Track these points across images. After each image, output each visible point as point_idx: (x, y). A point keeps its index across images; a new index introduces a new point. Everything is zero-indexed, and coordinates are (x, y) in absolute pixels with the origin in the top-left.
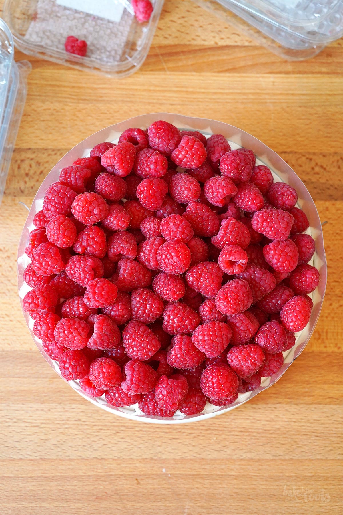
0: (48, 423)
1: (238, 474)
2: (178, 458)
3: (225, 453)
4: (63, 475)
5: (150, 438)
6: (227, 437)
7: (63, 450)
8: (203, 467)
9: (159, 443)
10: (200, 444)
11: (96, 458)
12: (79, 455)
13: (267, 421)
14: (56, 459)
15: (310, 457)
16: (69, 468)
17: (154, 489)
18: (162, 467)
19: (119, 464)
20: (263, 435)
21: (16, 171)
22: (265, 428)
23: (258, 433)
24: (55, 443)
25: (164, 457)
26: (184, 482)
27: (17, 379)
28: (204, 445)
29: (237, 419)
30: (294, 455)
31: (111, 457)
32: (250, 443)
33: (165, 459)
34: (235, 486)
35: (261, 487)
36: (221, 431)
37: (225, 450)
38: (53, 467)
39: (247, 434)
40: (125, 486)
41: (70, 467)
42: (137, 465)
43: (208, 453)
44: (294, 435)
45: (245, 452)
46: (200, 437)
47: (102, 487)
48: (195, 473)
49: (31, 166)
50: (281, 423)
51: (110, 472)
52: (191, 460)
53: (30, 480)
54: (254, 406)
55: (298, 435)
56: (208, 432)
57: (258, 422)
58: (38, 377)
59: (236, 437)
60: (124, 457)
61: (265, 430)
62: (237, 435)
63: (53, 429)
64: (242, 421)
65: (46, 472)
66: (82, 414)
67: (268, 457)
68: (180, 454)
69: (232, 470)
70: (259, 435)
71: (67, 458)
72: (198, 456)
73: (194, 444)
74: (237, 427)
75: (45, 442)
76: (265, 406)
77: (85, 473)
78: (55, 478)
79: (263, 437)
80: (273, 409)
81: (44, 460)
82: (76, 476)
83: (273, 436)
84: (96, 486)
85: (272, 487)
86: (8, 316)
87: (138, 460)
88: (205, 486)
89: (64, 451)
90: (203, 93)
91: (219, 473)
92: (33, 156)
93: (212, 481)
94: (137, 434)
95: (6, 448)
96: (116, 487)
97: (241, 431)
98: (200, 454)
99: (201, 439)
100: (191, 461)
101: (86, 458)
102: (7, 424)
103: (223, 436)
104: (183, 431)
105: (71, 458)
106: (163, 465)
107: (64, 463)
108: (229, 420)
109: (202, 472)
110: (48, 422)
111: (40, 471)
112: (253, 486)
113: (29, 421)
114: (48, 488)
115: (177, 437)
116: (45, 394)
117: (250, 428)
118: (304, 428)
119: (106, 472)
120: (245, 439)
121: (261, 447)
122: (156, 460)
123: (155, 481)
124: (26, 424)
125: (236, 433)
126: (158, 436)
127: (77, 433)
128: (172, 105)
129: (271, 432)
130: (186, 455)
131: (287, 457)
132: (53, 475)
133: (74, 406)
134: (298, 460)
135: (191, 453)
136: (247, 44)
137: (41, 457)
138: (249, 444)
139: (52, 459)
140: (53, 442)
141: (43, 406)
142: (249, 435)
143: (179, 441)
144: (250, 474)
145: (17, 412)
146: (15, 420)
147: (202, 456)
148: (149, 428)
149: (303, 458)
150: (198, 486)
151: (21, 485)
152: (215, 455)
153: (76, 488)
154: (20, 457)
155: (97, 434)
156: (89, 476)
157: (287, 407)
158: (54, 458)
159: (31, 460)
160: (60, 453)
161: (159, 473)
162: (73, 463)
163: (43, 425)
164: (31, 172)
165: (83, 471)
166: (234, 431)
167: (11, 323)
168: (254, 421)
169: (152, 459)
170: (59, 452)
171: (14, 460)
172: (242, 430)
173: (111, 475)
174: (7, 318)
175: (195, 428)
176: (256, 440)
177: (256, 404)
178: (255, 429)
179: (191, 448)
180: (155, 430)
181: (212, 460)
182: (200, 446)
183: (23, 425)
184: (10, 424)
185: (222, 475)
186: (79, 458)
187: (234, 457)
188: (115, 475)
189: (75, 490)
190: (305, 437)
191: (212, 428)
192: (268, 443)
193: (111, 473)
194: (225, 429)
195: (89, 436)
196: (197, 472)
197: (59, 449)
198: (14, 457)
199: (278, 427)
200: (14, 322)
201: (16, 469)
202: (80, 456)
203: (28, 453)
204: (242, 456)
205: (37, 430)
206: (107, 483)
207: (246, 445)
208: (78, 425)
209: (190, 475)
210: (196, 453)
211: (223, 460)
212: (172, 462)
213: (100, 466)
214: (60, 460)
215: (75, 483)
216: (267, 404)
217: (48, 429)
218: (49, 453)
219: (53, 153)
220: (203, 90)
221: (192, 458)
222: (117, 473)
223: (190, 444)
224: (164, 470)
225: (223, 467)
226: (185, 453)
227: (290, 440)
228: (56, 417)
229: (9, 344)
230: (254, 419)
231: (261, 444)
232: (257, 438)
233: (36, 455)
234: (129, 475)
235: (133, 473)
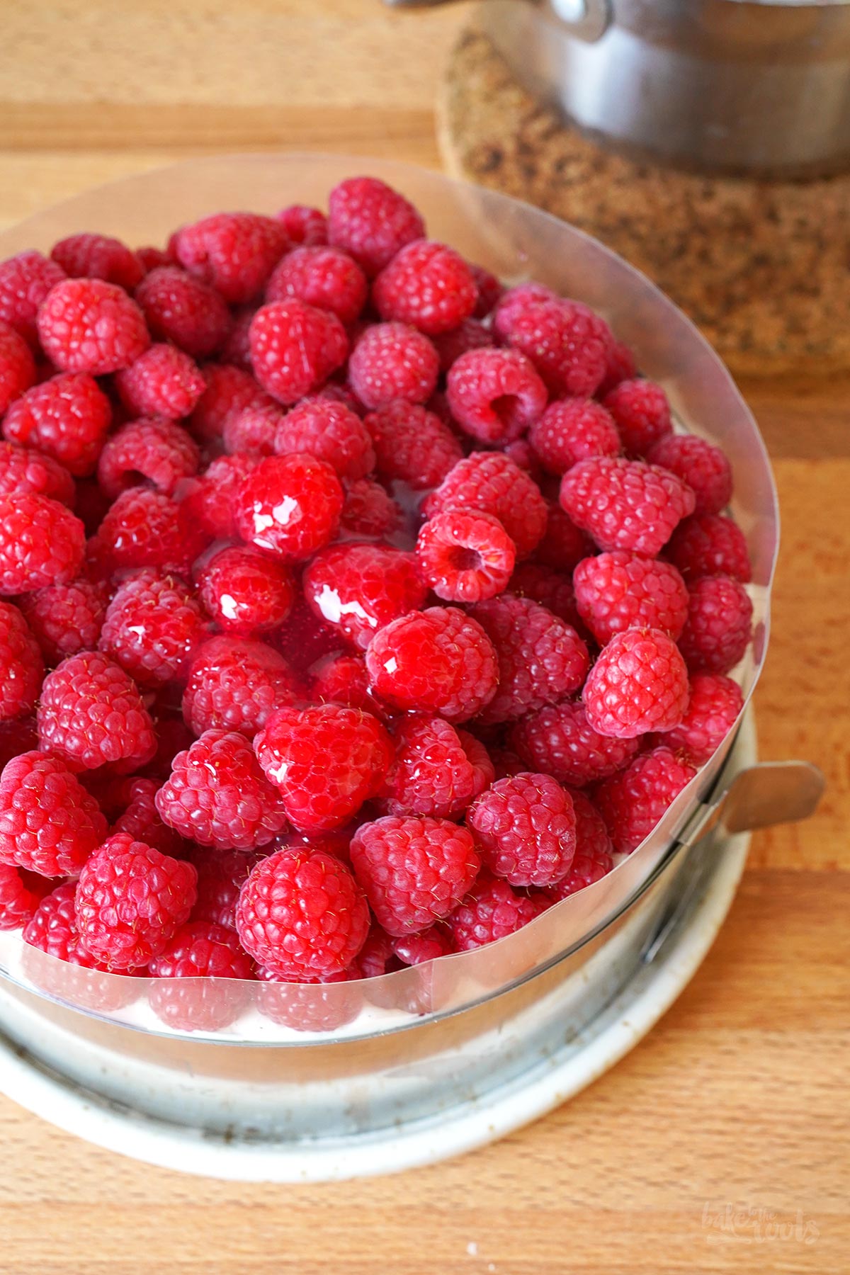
1: (735, 1265)
2: (520, 1206)
3: (683, 1192)
4: (117, 1258)
6: (686, 1138)
7: (125, 1172)
8: (609, 1239)
10: (597, 1161)
11: (237, 1203)
12: (179, 1190)
13: (822, 1086)
14: (97, 1205)
16: (140, 1238)
18: (467, 1239)
19: (316, 1226)
22: (816, 1110)
23: (794, 1126)
25: (471, 1203)
28: (610, 1164)
29: (718, 1078)
32: (767, 1158)
33: (476, 1211)
36: (664, 1116)
37: (685, 1182)
38: (86, 1230)
39: (757, 1128)
41: (146, 1232)
42: (379, 1229)
43: (626, 1191)
45: (755, 1191)
46: (593, 1138)
48: (583, 1261)
51: (283, 1251)
52: (566, 1214)
54: (773, 1036)
57: (791, 1089)
59: (717, 1138)
60: (333, 1200)
61: (818, 1116)
62: (721, 1133)
64: (735, 1085)
65: (59, 1247)
67: (837, 1207)
68: (527, 1194)
69: (710, 1250)
70: (796, 1133)
71: (136, 1201)
72: (591, 1201)
73: (574, 1160)
74: (722, 1105)
75: (63, 1146)
76: (809, 1036)
77: (194, 1254)
79: (811, 1138)
80: (838, 1047)
81: (52, 1204)
82: (162, 1266)
87: (380, 1211)
89: (127, 1177)
91: (665, 1262)
97: (734, 1120)
98: (595, 1195)
99: (601, 1145)
100: (566, 1219)
101: (202, 1203)
103: (675, 1136)
105: (152, 1199)
106: (467, 1232)
107: (122, 1217)
109: (608, 1257)
111: (38, 1246)
117: (769, 1111)
119: (268, 1253)
120: (751, 1145)
121: (806, 1172)
122: (442, 1213)
125: (719, 1126)
129: (838, 1122)
130: (549, 1196)
132: (82, 1258)
135: (564, 1190)
137: (48, 1196)
138: (765, 1163)
139: (86, 1204)
142: (763, 1133)
144: (778, 1265)
147: (602, 1203)
152: (649, 1198)
156: (209, 1264)
158: (92, 1199)
159: (13, 1206)
160: (112, 1185)
161: (454, 1257)
162: (154, 1220)
165: (190, 1247)
166: (711, 1118)
168: (775, 1085)
169: (429, 1209)
170: (110, 1179)
172: (738, 1114)
173: (287, 1263)
176: (789, 1151)
177: (781, 1031)
178: (783, 1112)
179: (565, 1174)
181: (637, 1215)
182: (596, 1167)
185: (678, 1269)
186: (178, 1201)
188: (300, 1263)
192: (830, 1160)
193: (286, 1257)
194: (678, 1111)
196: (587, 1255)
197: (110, 1171)
202: (181, 1196)
204: (743, 1203)
207: (754, 1167)
209: (564, 1267)
210: (584, 1190)
211: (676, 1215)
212: (501, 1220)
213: (247, 1229)
214: (112, 1207)
216: (815, 1030)
218: (74, 1184)
221: (568, 1206)
222: (306, 1256)
223: (561, 1159)
224: (472, 1249)
225: (679, 1239)
226: (543, 1189)
230: (776, 1079)
231: (806, 1162)
232: (793, 1141)
233: (28, 1187)
234: (349, 1263)
235: (365, 1257)
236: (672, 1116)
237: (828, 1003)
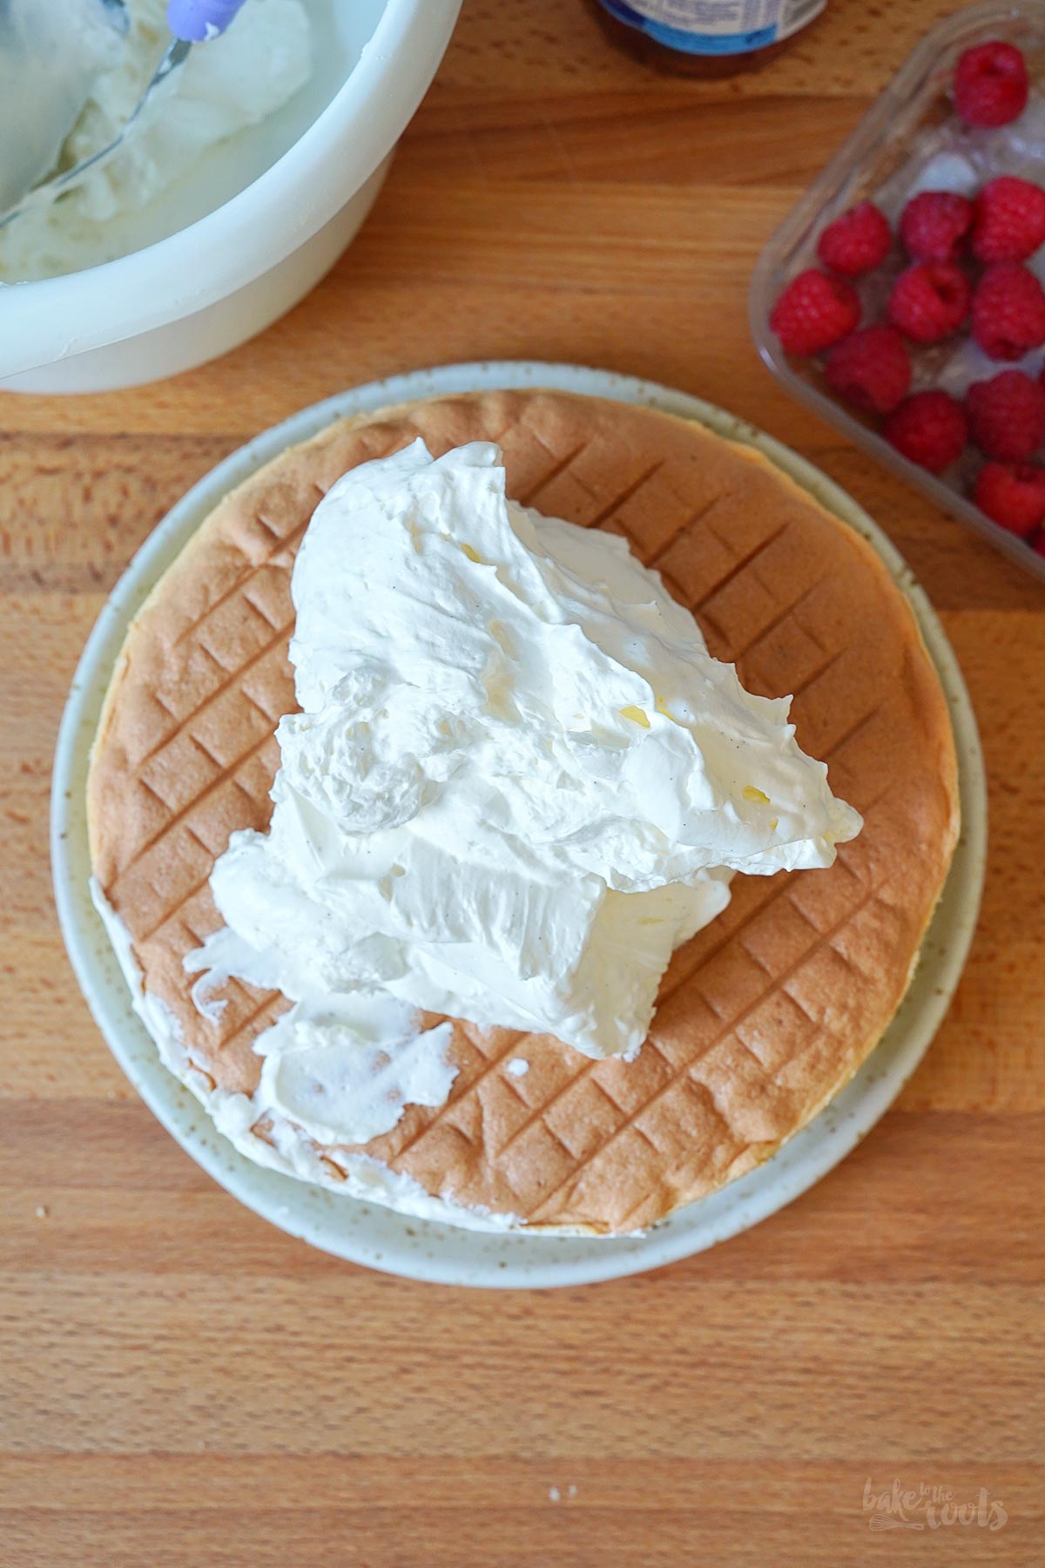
0: (176, 1339)
2: (599, 1454)
4: (224, 1505)
5: (509, 1390)
6: (759, 1389)
7: (228, 1425)
8: (682, 1485)
9: (537, 1408)
10: (674, 1412)
11: (335, 1454)
13: (893, 1337)
14: (202, 1457)
15: (1032, 1457)
16: (245, 1486)
17: (522, 1556)
18: (548, 1486)
19: (409, 1474)
20: (881, 1383)
21: (78, 510)
23: (864, 1377)
24: (202, 1402)
25: (554, 1452)
26: (618, 1533)
27: (78, 1192)
28: (686, 1415)
29: (795, 1330)
30: (979, 1449)
31: (382, 1449)
32: (833, 1408)
33: (558, 1461)
34: (786, 1550)
35: (872, 1552)
36: (740, 1368)
37: (756, 1432)
38: (193, 1480)
39: (827, 1379)
40: (428, 1546)
41: (251, 1481)
42: (467, 1477)
43: (699, 1440)
44: (980, 1383)
45: (820, 1440)
46: (671, 1390)
47: (351, 1548)
48: (655, 1505)
49: (125, 492)
50: (938, 1346)
51: (378, 1498)
52: (642, 1462)
53: (117, 1521)
54: (851, 1288)
55: (994, 1383)
56: (701, 1372)
57: (863, 1340)
58: (146, 1188)
59: (788, 1389)
60: (425, 1451)
61: (888, 1368)
62: (794, 1384)
63: (194, 1357)
64: (811, 1337)
65: (171, 1496)
66: (287, 1309)
67: (893, 1455)
68: (606, 1443)
69: (776, 1496)
70: (866, 1384)
71: (240, 1452)
72: (665, 1450)
73: (652, 1411)
74: (795, 1357)
75: (167, 1400)
76: (884, 1287)
77: (296, 1501)
78: (198, 1517)
79: (877, 1389)
80: (912, 1298)
82: (267, 1512)
83: (913, 1385)
84: (332, 1545)
85: (906, 1553)
86: (48, 984)
87: (469, 1460)
88: (687, 1548)
89: (230, 1430)
90: (692, 253)
91: (732, 1506)
92: (133, 459)
93: (708, 1532)
94: (468, 1375)
95: (41, 1418)
96: (397, 1549)
97: (807, 1371)
98: (671, 1444)
99: (678, 1396)
100: (642, 1467)
101: (301, 1454)
102: (44, 1340)
103: (750, 1387)
104: (618, 1367)
105: (253, 1450)
106: (550, 1479)
107: (228, 1467)
108: (766, 1334)
109: (681, 1503)
110: (177, 1332)
111: (151, 1495)
112: (845, 1550)
113: (115, 1329)
114: (178, 1548)
115: (597, 1387)
116: (165, 1244)
117: (837, 1362)
118: (1011, 1360)
119: (365, 1500)
120: (820, 1396)
121: (870, 1422)
122: (527, 1462)
123: (525, 1529)
124: (108, 1341)
125: (791, 1377)
126: (535, 1382)
127: (271, 1370)
128: (589, 291)
129: (905, 1373)
130: (628, 1446)
131: (956, 1457)
132: (192, 1506)
133: (262, 1282)
134: (992, 1465)
135: (643, 1440)
136: (836, 90)
137: (156, 1448)
138: (833, 1413)
139: (193, 1455)
140: (194, 1398)
141: (160, 1281)
142: (833, 1384)
143: (603, 1400)
144: (838, 1510)
145: (77, 1300)
146: (69, 1327)
147: (678, 1452)
148: (508, 1356)
149: (1012, 1459)
150: (665, 1547)
151: (90, 1537)
152: (722, 1447)
153: (267, 1549)
154: (87, 1446)
155: (337, 1374)
156: (310, 1511)
157: (958, 1292)
158: (199, 1447)
159: (124, 1457)
160: (216, 1437)
161: (538, 1503)
162: (257, 1469)
163: (160, 1345)
164: (128, 513)
165: (292, 1495)
166: (784, 1369)
167: (59, 1008)
168: (847, 1336)
169: (515, 1458)
170: (213, 1431)
171: (65, 1455)
172: (811, 1365)
173: (383, 1509)
174: (46, 994)
175: (657, 1357)
177: (858, 1282)
178: (853, 1363)
179: (642, 1424)
180: (524, 1365)
181: (709, 1463)
183: (96, 1341)
184: (55, 1339)
185: (745, 1513)
186: (279, 1452)
187: (785, 1455)
188: (395, 1509)
189: (264, 1555)
190: (1014, 1391)
191: (712, 1360)
192: (894, 1410)
193: (382, 1503)
194: (754, 1363)
195: (310, 1381)
197: (213, 1424)
198: (69, 1446)
199: (927, 1356)
200: (69, 1007)
201: (74, 1484)
202: (281, 1447)
203: (114, 1434)
204: (807, 1452)
205: (139, 1359)
206: (369, 1534)
207: (823, 1418)
208: (276, 1343)
209: (638, 1511)
210: (660, 1439)
211: (746, 1463)
213: (345, 1478)
214: (217, 1458)
215: (264, 1533)
216: (892, 1281)
217: (176, 1358)
218: (179, 1436)
219: (198, 450)
220: (690, 245)
221: (644, 1454)
222: (399, 1502)
223: (639, 1410)
225: (747, 1485)
226: (622, 1439)
227: (965, 1401)
228: (203, 1317)
229: (51, 1078)
230: (850, 1331)
231: (870, 1412)
232: (860, 1392)
233: (137, 1439)
234: (440, 1509)
235: (454, 1503)
236: (748, 1367)
237: (907, 1253)
